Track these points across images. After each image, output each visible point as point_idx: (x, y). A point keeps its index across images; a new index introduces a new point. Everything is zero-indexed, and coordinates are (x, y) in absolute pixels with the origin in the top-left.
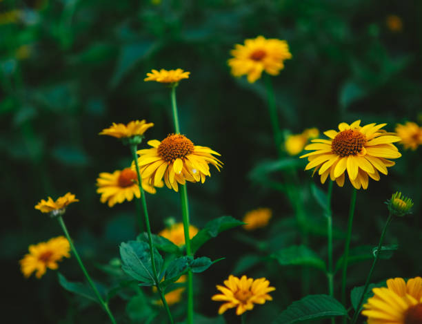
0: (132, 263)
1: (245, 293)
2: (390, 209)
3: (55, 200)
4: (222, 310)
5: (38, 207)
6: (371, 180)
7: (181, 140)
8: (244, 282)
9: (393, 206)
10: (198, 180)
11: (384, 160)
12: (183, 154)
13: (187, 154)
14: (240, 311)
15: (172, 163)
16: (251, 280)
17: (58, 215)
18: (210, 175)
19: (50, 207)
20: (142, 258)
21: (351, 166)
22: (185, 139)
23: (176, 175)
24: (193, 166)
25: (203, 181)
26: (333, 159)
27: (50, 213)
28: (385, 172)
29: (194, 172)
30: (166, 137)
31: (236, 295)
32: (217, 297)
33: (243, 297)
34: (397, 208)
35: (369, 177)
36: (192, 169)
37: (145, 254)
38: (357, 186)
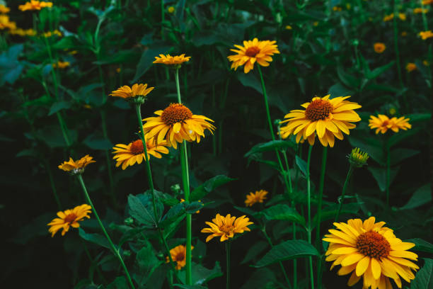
0: (137, 210)
1: (228, 227)
2: (350, 161)
3: (75, 161)
4: (208, 239)
5: (60, 167)
6: (336, 140)
7: (181, 108)
8: (228, 219)
9: (352, 159)
10: (194, 139)
11: (347, 123)
12: (182, 119)
13: (185, 119)
14: (223, 239)
15: (172, 126)
16: (234, 218)
17: (78, 174)
18: (204, 136)
19: (71, 166)
20: (147, 207)
21: (320, 128)
22: (184, 107)
23: (175, 134)
24: (189, 127)
25: (198, 141)
26: (305, 123)
27: (71, 172)
28: (348, 133)
29: (191, 133)
30: (168, 106)
31: (221, 229)
32: (205, 230)
33: (227, 230)
34: (356, 161)
35: (335, 138)
36: (189, 130)
37: (150, 203)
38: (325, 144)
